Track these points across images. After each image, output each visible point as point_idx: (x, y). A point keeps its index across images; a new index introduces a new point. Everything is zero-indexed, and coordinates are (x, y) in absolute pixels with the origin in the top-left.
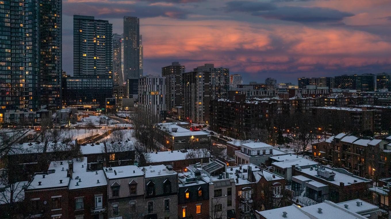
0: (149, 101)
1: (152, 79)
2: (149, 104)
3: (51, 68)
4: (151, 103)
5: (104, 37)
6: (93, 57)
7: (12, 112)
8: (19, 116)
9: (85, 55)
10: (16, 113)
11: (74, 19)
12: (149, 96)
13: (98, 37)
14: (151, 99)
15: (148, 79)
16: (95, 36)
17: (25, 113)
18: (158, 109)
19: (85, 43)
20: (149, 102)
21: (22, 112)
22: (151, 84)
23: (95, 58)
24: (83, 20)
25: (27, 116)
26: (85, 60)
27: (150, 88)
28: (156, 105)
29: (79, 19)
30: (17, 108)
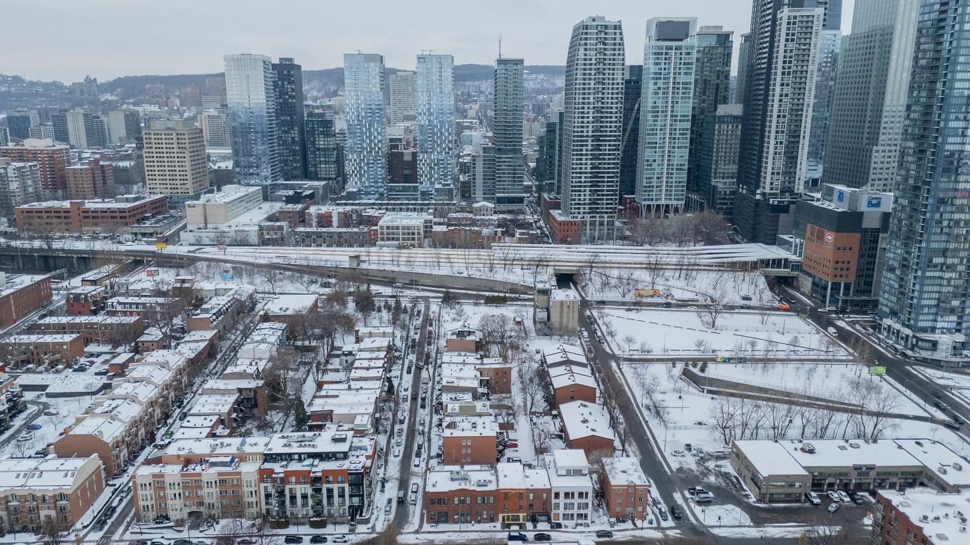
17: (902, 329)
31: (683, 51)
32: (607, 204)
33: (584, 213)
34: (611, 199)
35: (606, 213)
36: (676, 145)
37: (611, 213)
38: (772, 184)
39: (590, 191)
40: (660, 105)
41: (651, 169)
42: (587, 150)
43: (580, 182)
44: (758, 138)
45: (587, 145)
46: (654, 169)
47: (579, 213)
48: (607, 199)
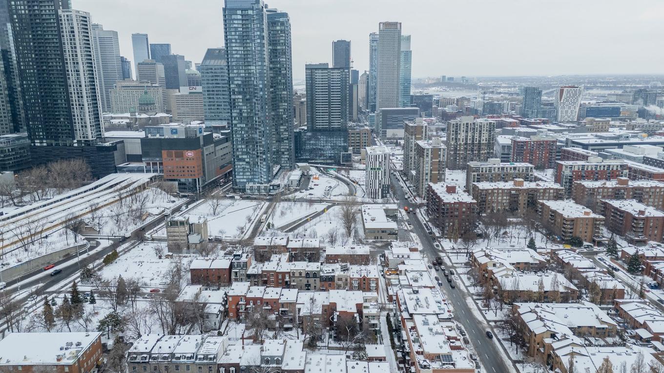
2: (370, 179)
3: (283, 130)
4: (372, 178)
7: (251, 184)
8: (256, 188)
10: (254, 185)
11: (306, 69)
17: (261, 185)
18: (379, 184)
21: (259, 185)
22: (373, 161)
24: (316, 69)
25: (263, 188)
27: (372, 165)
28: (377, 180)
29: (311, 69)
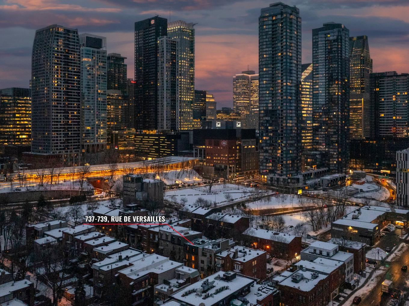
0: (399, 178)
1: (404, 154)
2: (399, 182)
4: (402, 181)
5: (406, 93)
6: (392, 117)
7: (271, 175)
9: (383, 115)
10: (274, 177)
12: (399, 173)
13: (399, 94)
14: (402, 177)
15: (398, 154)
16: (395, 93)
19: (383, 102)
20: (399, 180)
22: (402, 160)
23: (394, 118)
24: (380, 77)
26: (383, 120)
27: (400, 164)
29: (376, 77)
30: (275, 173)
31: (101, 55)
32: (74, 142)
33: (60, 149)
34: (76, 139)
35: (74, 148)
36: (101, 109)
37: (77, 148)
38: (167, 125)
39: (63, 134)
40: (91, 84)
41: (88, 123)
42: (61, 107)
43: (57, 128)
44: (154, 102)
45: (61, 104)
46: (90, 123)
47: (57, 149)
48: (74, 140)
